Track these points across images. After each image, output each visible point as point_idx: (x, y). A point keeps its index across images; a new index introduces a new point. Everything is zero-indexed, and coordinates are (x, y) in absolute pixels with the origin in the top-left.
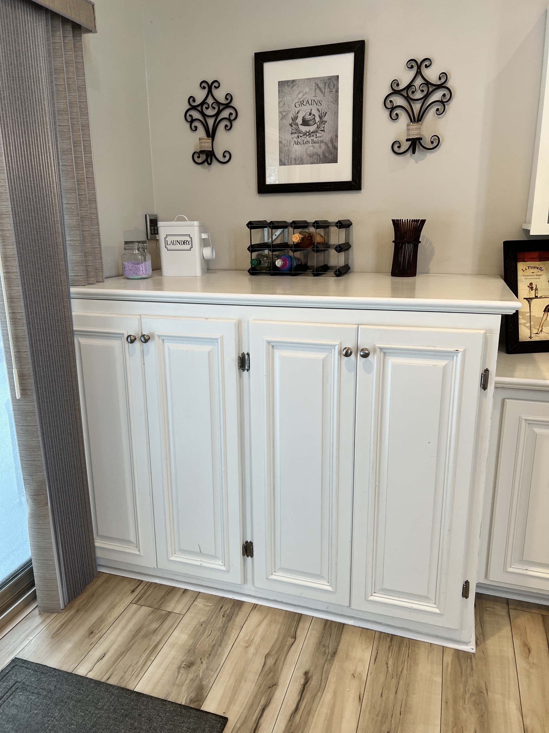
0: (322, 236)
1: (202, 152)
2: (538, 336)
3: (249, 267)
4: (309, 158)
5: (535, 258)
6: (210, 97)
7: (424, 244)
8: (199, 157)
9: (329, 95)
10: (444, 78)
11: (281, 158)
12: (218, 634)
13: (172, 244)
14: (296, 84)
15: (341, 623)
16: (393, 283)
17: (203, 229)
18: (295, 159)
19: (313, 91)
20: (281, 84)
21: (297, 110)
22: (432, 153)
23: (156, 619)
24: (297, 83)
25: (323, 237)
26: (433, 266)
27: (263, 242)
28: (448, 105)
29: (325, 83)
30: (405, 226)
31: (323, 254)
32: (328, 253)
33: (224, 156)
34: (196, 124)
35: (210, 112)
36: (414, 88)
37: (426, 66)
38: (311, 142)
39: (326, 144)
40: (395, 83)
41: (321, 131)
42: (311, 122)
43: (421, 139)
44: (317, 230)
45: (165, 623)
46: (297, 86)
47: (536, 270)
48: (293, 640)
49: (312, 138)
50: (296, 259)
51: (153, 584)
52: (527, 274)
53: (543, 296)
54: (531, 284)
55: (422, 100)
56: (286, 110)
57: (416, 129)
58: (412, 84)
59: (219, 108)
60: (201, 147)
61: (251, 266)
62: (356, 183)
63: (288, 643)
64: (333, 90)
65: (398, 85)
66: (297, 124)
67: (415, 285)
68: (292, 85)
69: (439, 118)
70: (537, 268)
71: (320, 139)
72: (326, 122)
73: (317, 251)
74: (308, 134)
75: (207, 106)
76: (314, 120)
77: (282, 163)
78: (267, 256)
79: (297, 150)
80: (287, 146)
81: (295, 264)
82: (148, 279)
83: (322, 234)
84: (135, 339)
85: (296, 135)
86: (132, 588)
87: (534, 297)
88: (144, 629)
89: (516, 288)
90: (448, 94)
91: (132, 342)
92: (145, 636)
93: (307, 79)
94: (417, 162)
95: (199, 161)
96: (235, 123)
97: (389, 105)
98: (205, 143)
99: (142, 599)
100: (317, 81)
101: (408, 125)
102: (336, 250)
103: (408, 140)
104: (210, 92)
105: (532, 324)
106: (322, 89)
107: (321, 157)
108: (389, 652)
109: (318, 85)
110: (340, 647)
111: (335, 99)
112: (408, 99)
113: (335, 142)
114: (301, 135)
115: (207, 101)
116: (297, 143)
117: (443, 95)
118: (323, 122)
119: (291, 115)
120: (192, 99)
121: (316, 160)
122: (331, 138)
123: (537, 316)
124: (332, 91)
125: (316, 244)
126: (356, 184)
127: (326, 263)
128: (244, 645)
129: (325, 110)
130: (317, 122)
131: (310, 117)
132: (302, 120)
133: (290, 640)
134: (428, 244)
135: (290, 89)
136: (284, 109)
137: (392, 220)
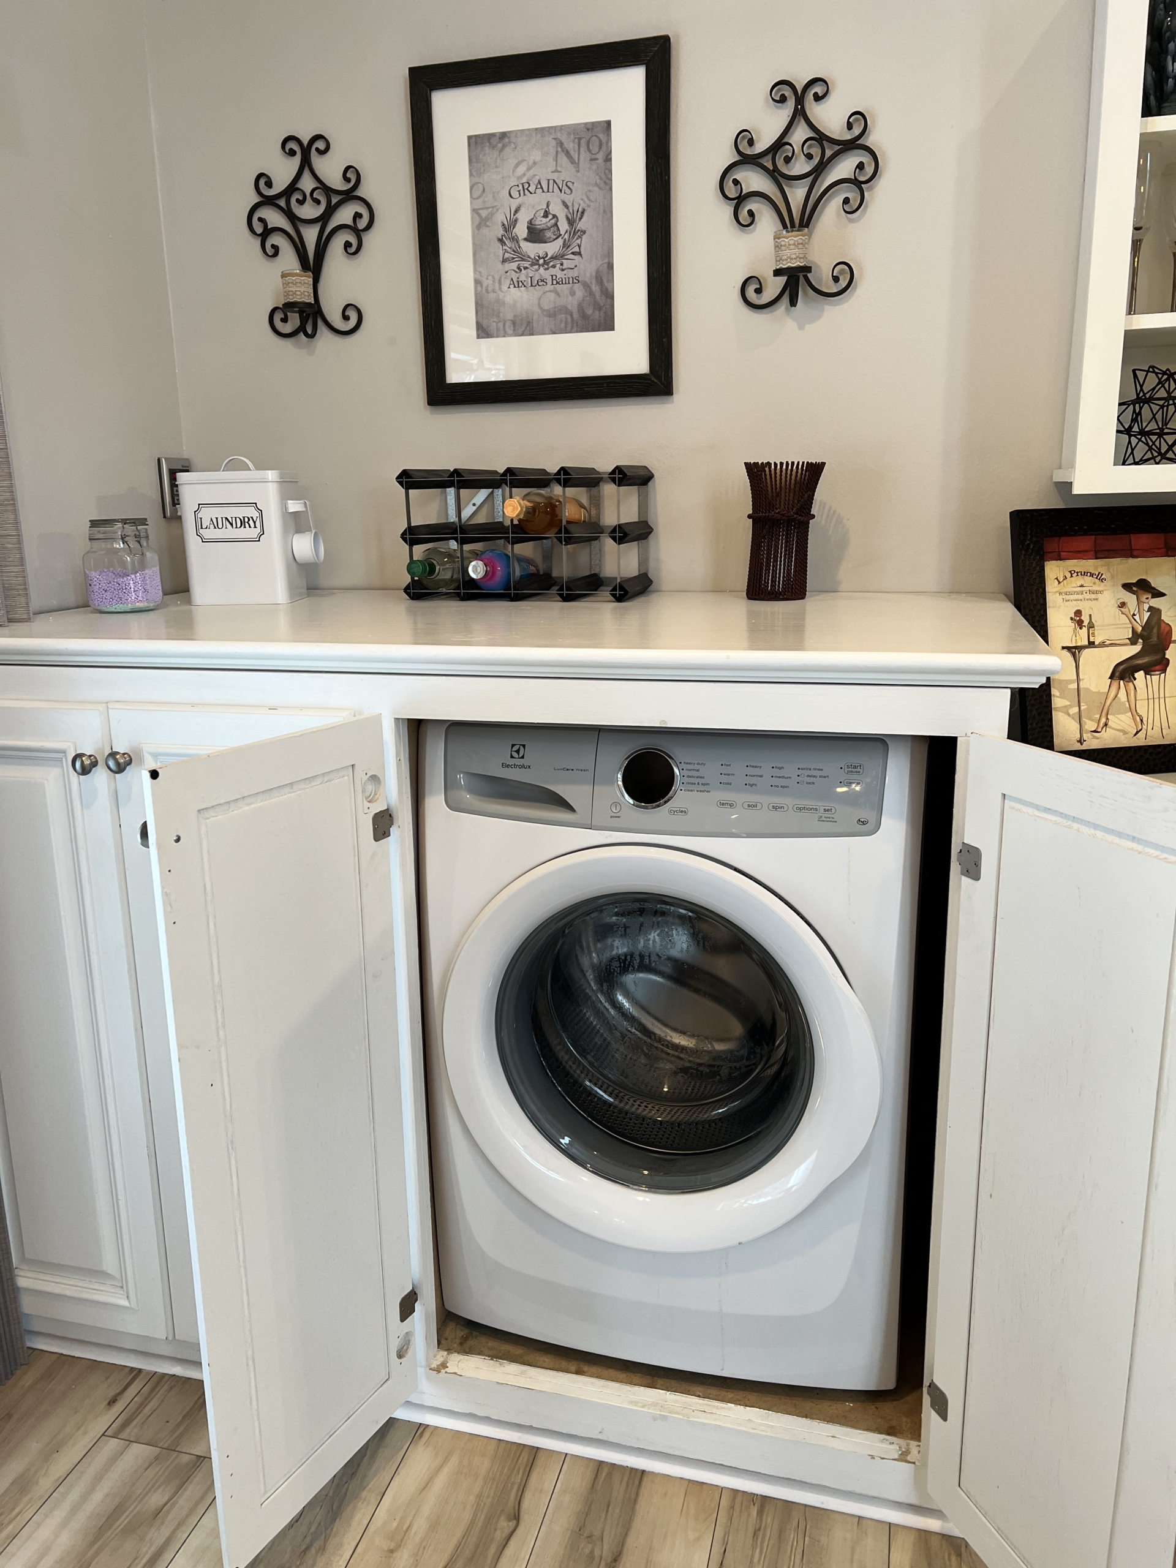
0: (582, 506)
1: (289, 306)
2: (1098, 738)
3: (407, 579)
4: (546, 319)
5: (1086, 551)
6: (307, 175)
7: (823, 523)
8: (285, 320)
9: (590, 169)
10: (860, 124)
11: (480, 321)
12: (319, 1517)
13: (212, 526)
14: (510, 142)
15: (636, 1470)
16: (750, 615)
17: (290, 487)
18: (514, 323)
19: (551, 159)
20: (476, 142)
21: (514, 205)
22: (836, 305)
23: (162, 1479)
24: (513, 139)
25: (585, 508)
26: (845, 573)
27: (444, 521)
28: (870, 189)
29: (580, 139)
30: (776, 477)
31: (587, 550)
32: (600, 546)
33: (346, 318)
34: (276, 239)
35: (308, 211)
36: (789, 151)
37: (818, 98)
38: (549, 282)
39: (586, 285)
40: (744, 137)
41: (573, 253)
42: (549, 234)
43: (807, 269)
44: (567, 489)
45: (185, 1490)
46: (513, 145)
47: (1088, 580)
48: (513, 1524)
49: (552, 271)
50: (521, 560)
51: (167, 1377)
52: (1067, 590)
53: (1108, 642)
54: (1078, 613)
55: (811, 178)
56: (488, 205)
57: (796, 245)
58: (785, 140)
59: (329, 201)
60: (287, 294)
61: (412, 579)
62: (659, 378)
63: (498, 1534)
64: (597, 156)
65: (751, 142)
66: (515, 239)
67: (803, 619)
68: (500, 145)
69: (851, 221)
70: (1092, 575)
71: (570, 274)
72: (584, 232)
73: (569, 541)
74: (541, 261)
75: (301, 198)
76: (555, 229)
77: (483, 332)
78: (450, 555)
79: (518, 299)
80: (494, 291)
81: (518, 573)
82: (151, 614)
83: (585, 501)
84: (94, 764)
85: (514, 266)
86: (111, 1394)
87: (1087, 643)
88: (131, 1509)
89: (1043, 623)
90: (870, 165)
91: (85, 771)
92: (130, 1530)
93: (536, 129)
94: (801, 327)
95: (287, 328)
96: (368, 238)
97: (732, 192)
98: (295, 284)
99: (134, 1423)
100: (559, 135)
101: (777, 237)
102: (614, 539)
103: (777, 273)
104: (306, 163)
105: (1082, 708)
106: (572, 152)
107: (576, 316)
108: (754, 1549)
109: (561, 144)
110: (630, 1541)
111: (605, 179)
112: (775, 175)
113: (608, 281)
114: (527, 264)
115: (300, 185)
116: (518, 284)
117: (857, 167)
118: (576, 233)
119: (500, 218)
120: (262, 179)
121: (563, 325)
122: (598, 271)
123: (1094, 690)
124: (597, 159)
125: (564, 523)
126: (660, 381)
127: (595, 571)
128: (386, 1545)
129: (581, 202)
130: (562, 233)
131: (545, 220)
132: (528, 228)
133: (505, 1525)
134: (834, 522)
135: (496, 153)
136: (484, 202)
137: (745, 463)
